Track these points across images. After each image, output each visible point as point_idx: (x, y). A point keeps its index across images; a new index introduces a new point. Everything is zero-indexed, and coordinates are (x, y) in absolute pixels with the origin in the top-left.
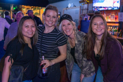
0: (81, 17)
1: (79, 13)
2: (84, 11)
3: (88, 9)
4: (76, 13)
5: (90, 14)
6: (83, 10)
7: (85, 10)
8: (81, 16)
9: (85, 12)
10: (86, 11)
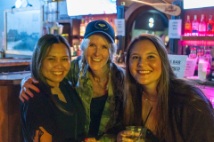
0: (45, 28)
1: (40, 19)
2: (50, 16)
3: (57, 12)
4: (35, 20)
5: (62, 21)
6: (47, 13)
7: (52, 13)
8: (45, 24)
9: (52, 18)
10: (55, 15)
